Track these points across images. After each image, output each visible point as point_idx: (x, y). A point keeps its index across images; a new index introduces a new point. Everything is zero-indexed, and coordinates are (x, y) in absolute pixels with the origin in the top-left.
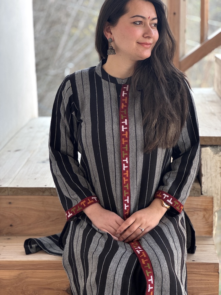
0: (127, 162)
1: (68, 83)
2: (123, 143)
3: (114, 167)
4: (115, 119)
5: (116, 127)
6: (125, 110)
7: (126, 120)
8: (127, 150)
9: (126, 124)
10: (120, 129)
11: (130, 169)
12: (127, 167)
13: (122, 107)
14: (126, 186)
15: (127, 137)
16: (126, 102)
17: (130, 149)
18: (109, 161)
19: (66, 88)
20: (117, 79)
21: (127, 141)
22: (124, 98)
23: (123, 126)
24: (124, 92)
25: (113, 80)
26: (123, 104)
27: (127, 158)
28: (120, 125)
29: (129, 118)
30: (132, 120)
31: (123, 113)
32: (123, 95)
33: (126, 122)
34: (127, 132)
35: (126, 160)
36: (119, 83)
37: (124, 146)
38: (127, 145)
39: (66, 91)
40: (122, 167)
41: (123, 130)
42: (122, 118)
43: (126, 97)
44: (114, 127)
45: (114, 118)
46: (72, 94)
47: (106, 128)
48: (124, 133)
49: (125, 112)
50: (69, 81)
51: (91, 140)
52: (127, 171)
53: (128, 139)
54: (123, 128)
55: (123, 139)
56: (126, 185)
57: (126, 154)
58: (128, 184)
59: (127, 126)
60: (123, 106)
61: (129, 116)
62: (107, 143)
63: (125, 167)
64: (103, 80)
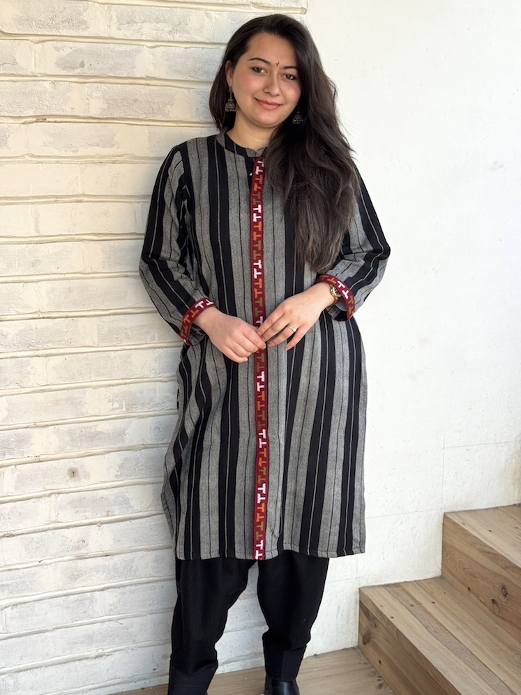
0: (260, 267)
1: (178, 157)
2: (255, 239)
3: (241, 274)
4: (244, 206)
5: (244, 216)
6: (259, 193)
7: (260, 206)
8: (260, 248)
9: (260, 211)
10: (251, 218)
11: (265, 278)
12: (260, 273)
13: (255, 189)
14: (258, 302)
15: (260, 230)
16: (261, 183)
17: (265, 247)
18: (233, 265)
19: (174, 163)
20: (247, 151)
21: (260, 236)
22: (258, 176)
23: (255, 215)
24: (258, 168)
25: (242, 151)
26: (256, 185)
27: (260, 261)
28: (251, 212)
29: (265, 203)
30: (268, 207)
31: (256, 197)
32: (257, 173)
33: (259, 209)
34: (260, 223)
35: (259, 264)
36: (249, 155)
37: (256, 242)
38: (260, 242)
39: (174, 167)
40: (252, 274)
41: (255, 220)
42: (254, 203)
43: (261, 176)
44: (242, 216)
45: (242, 203)
46: (183, 172)
47: (230, 218)
48: (256, 223)
49: (259, 195)
50: (179, 152)
51: (209, 236)
52: (260, 280)
53: (262, 233)
54: (255, 218)
55: (255, 233)
56: (258, 299)
57: (259, 255)
58: (261, 299)
59: (261, 214)
60: (256, 187)
61: (264, 200)
62: (231, 238)
63: (256, 274)
64: (226, 151)
